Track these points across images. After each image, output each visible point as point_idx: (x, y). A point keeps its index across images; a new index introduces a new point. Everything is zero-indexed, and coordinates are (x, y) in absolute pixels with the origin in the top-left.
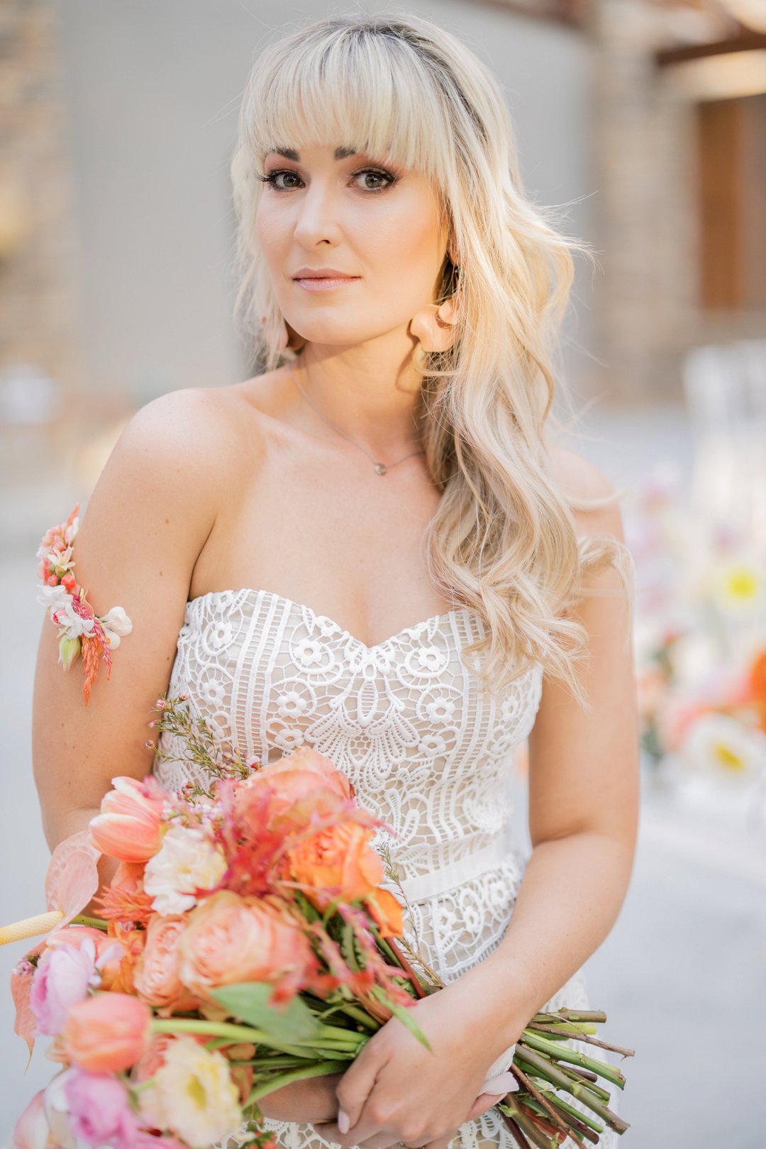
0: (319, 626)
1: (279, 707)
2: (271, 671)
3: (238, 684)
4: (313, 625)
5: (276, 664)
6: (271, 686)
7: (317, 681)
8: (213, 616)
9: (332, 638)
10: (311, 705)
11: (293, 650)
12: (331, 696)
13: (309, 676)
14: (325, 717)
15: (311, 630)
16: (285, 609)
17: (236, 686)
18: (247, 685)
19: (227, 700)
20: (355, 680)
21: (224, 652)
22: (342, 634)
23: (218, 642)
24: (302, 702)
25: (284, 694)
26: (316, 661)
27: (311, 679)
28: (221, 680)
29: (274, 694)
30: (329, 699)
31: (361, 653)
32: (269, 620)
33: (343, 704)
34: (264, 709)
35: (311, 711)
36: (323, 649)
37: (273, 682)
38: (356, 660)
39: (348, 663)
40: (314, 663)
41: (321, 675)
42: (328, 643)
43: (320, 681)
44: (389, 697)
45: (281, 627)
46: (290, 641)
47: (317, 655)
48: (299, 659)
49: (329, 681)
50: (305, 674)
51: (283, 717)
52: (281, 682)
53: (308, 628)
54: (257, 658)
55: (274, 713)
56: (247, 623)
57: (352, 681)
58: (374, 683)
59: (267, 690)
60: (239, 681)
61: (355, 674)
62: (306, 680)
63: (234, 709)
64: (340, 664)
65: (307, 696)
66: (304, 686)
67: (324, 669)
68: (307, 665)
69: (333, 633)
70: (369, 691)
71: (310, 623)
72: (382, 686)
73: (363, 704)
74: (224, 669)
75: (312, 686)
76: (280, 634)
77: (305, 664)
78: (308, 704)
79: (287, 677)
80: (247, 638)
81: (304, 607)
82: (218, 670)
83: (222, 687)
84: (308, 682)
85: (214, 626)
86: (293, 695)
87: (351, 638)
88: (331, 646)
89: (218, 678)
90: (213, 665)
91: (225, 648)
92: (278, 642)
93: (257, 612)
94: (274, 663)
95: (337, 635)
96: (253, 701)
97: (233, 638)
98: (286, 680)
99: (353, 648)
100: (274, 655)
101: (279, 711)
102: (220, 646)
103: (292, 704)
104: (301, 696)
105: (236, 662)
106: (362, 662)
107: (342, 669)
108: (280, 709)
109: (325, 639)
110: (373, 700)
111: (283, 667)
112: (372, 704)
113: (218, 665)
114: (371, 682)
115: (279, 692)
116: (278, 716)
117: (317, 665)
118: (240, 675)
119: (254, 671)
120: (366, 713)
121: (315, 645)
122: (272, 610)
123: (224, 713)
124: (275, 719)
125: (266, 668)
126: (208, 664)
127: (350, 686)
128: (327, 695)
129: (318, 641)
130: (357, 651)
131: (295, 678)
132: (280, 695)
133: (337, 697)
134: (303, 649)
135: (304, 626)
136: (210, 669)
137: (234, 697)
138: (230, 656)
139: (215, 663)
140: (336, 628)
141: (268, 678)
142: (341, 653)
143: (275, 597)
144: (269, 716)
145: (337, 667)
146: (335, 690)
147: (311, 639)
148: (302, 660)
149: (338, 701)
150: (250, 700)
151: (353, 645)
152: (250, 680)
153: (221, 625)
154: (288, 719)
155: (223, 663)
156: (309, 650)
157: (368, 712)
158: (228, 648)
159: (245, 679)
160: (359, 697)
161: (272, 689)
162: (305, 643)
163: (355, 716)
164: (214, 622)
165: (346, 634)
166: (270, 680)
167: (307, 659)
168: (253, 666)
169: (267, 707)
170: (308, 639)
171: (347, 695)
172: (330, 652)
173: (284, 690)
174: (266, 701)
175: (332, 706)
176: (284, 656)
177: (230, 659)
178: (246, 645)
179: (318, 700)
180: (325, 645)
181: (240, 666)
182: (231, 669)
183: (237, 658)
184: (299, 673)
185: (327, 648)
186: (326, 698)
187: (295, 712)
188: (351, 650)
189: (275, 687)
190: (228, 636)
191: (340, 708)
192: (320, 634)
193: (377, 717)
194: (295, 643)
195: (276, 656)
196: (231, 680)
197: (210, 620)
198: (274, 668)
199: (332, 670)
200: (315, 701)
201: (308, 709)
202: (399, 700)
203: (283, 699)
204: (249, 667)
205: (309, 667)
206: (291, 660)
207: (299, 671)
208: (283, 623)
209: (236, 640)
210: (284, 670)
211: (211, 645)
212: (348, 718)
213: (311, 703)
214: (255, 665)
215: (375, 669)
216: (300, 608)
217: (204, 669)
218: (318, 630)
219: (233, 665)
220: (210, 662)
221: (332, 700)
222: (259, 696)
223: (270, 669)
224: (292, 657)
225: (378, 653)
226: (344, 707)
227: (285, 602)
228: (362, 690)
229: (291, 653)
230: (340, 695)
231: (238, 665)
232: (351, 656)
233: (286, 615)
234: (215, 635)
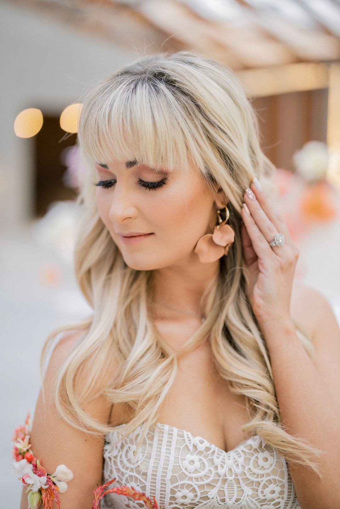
0: (196, 445)
1: (176, 499)
2: (170, 478)
3: (149, 487)
4: (192, 444)
5: (172, 473)
6: (170, 487)
7: (199, 481)
8: (128, 440)
9: (204, 451)
10: (196, 496)
11: (182, 464)
12: (209, 490)
13: (193, 479)
14: (205, 502)
15: (191, 448)
16: (174, 435)
18: (155, 486)
20: (223, 480)
21: (138, 466)
22: (210, 447)
24: (191, 495)
25: (179, 491)
26: (197, 469)
27: (195, 481)
28: (138, 483)
29: (173, 491)
30: (207, 492)
31: (224, 459)
32: (164, 443)
33: (217, 495)
34: (167, 500)
35: (197, 499)
36: (200, 460)
37: (171, 484)
38: (221, 465)
39: (216, 467)
40: (196, 470)
41: (201, 477)
42: (203, 455)
43: (201, 481)
44: (243, 488)
45: (173, 448)
46: (180, 457)
47: (197, 464)
48: (187, 469)
49: (207, 481)
50: (191, 479)
51: (180, 504)
52: (177, 484)
53: (189, 447)
54: (160, 470)
55: (174, 502)
56: (151, 445)
57: (220, 481)
58: (233, 481)
59: (168, 490)
60: (150, 484)
61: (222, 476)
62: (192, 481)
64: (212, 469)
65: (194, 491)
66: (191, 486)
67: (202, 473)
68: (192, 472)
69: (204, 448)
70: (231, 485)
71: (190, 443)
72: (238, 481)
73: (228, 493)
74: (139, 477)
75: (196, 485)
76: (173, 453)
77: (190, 472)
78: (194, 495)
79: (180, 481)
80: (152, 456)
81: (185, 433)
82: (136, 478)
83: (139, 487)
84: (194, 483)
85: (129, 447)
86: (185, 492)
87: (217, 449)
88: (206, 457)
89: (136, 482)
90: (132, 474)
91: (139, 463)
92: (172, 459)
93: (156, 438)
94: (171, 472)
95: (208, 449)
96: (160, 496)
97: (143, 456)
98: (180, 483)
99: (218, 456)
100: (170, 467)
101: (177, 501)
102: (136, 461)
103: (185, 497)
104: (190, 492)
105: (147, 472)
106: (225, 466)
107: (214, 472)
108: (177, 500)
109: (201, 453)
110: (234, 491)
111: (177, 475)
112: (234, 493)
113: (135, 474)
114: (231, 481)
115: (176, 490)
116: (176, 503)
117: (198, 471)
118: (151, 481)
119: (159, 478)
120: (230, 499)
121: (195, 458)
122: (166, 436)
124: (174, 505)
125: (166, 476)
126: (128, 473)
127: (220, 483)
128: (206, 490)
129: (196, 455)
130: (221, 457)
131: (186, 482)
132: (176, 492)
133: (212, 491)
134: (188, 462)
135: (187, 446)
136: (130, 476)
138: (143, 469)
139: (133, 472)
140: (206, 444)
141: (168, 483)
142: (212, 461)
143: (167, 427)
144: (170, 504)
145: (210, 471)
146: (211, 486)
147: (192, 454)
148: (188, 469)
149: (213, 493)
150: (158, 496)
151: (218, 454)
152: (157, 483)
153: (134, 447)
154: (182, 504)
155: (139, 472)
156: (192, 462)
157: (232, 498)
158: (141, 463)
159: (153, 483)
160: (226, 490)
161: (171, 489)
162: (189, 457)
163: (223, 500)
164: (129, 445)
165: (213, 447)
166: (170, 484)
167: (191, 468)
168: (158, 476)
169: (169, 499)
170: (190, 454)
171: (218, 489)
172: (205, 461)
173: (179, 489)
174: (168, 495)
175: (210, 497)
176: (177, 468)
177: (143, 471)
178: (152, 461)
179: (200, 493)
180: (201, 457)
181: (149, 476)
182: (144, 477)
183: (147, 470)
184: (187, 478)
185: (203, 459)
186: (206, 491)
187: (187, 501)
188: (218, 458)
189: (173, 487)
190: (140, 455)
191: (215, 497)
192: (197, 449)
193: (237, 500)
194: (182, 458)
195: (172, 468)
196: (145, 484)
197: (127, 443)
198: (172, 476)
199: (207, 473)
200: (199, 493)
201: (194, 498)
202: (248, 488)
203: (179, 494)
204: (156, 475)
205: (193, 473)
206: (182, 470)
207: (187, 476)
208: (174, 445)
209: (146, 458)
210: (177, 477)
211: (129, 460)
212: (219, 502)
213: (197, 495)
214: (159, 474)
215: (233, 472)
216: (183, 432)
217: (126, 476)
218: (195, 447)
219: (145, 474)
220: (130, 471)
221: (210, 493)
222: (163, 493)
223: (169, 477)
224: (182, 467)
225: (234, 459)
226: (217, 496)
227: (173, 431)
228: (226, 485)
229: (181, 465)
230: (214, 489)
231: (148, 475)
232: (217, 461)
233: (175, 438)
234: (131, 454)
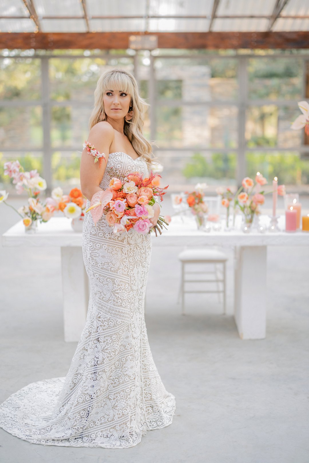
8: (116, 156)
14: (132, 170)
17: (123, 165)
19: (121, 168)
22: (132, 159)
23: (118, 159)
24: (130, 168)
29: (128, 167)
34: (126, 169)
54: (125, 161)
56: (122, 157)
63: (122, 169)
65: (131, 167)
72: (138, 166)
74: (121, 163)
86: (130, 167)
93: (123, 155)
119: (125, 163)
123: (120, 170)
124: (127, 170)
126: (117, 163)
137: (122, 167)
146: (134, 166)
149: (134, 168)
150: (125, 168)
153: (118, 157)
154: (129, 170)
155: (120, 162)
163: (135, 170)
174: (127, 168)
190: (120, 158)
194: (128, 160)
199: (133, 163)
202: (139, 168)
203: (129, 167)
211: (117, 160)
219: (122, 162)
233: (126, 156)
234: (117, 158)
